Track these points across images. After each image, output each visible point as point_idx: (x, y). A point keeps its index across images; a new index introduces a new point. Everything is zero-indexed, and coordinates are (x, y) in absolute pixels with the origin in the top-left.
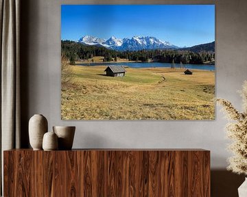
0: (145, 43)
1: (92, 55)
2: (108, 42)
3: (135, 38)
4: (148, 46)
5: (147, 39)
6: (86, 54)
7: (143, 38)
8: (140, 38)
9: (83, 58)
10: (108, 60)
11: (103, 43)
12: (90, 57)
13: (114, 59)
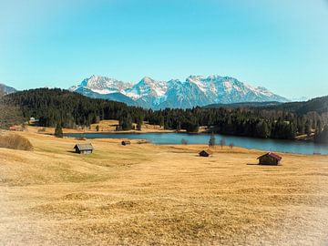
0: (215, 90)
1: (98, 118)
2: (136, 89)
3: (191, 80)
6: (87, 115)
7: (209, 80)
9: (82, 123)
10: (124, 127)
11: (127, 90)
12: (94, 122)
13: (135, 125)
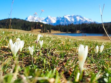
0: (73, 20)
2: (45, 20)
3: (65, 17)
4: (75, 22)
5: (75, 17)
7: (71, 16)
8: (69, 17)
11: (42, 21)
13: (48, 31)
